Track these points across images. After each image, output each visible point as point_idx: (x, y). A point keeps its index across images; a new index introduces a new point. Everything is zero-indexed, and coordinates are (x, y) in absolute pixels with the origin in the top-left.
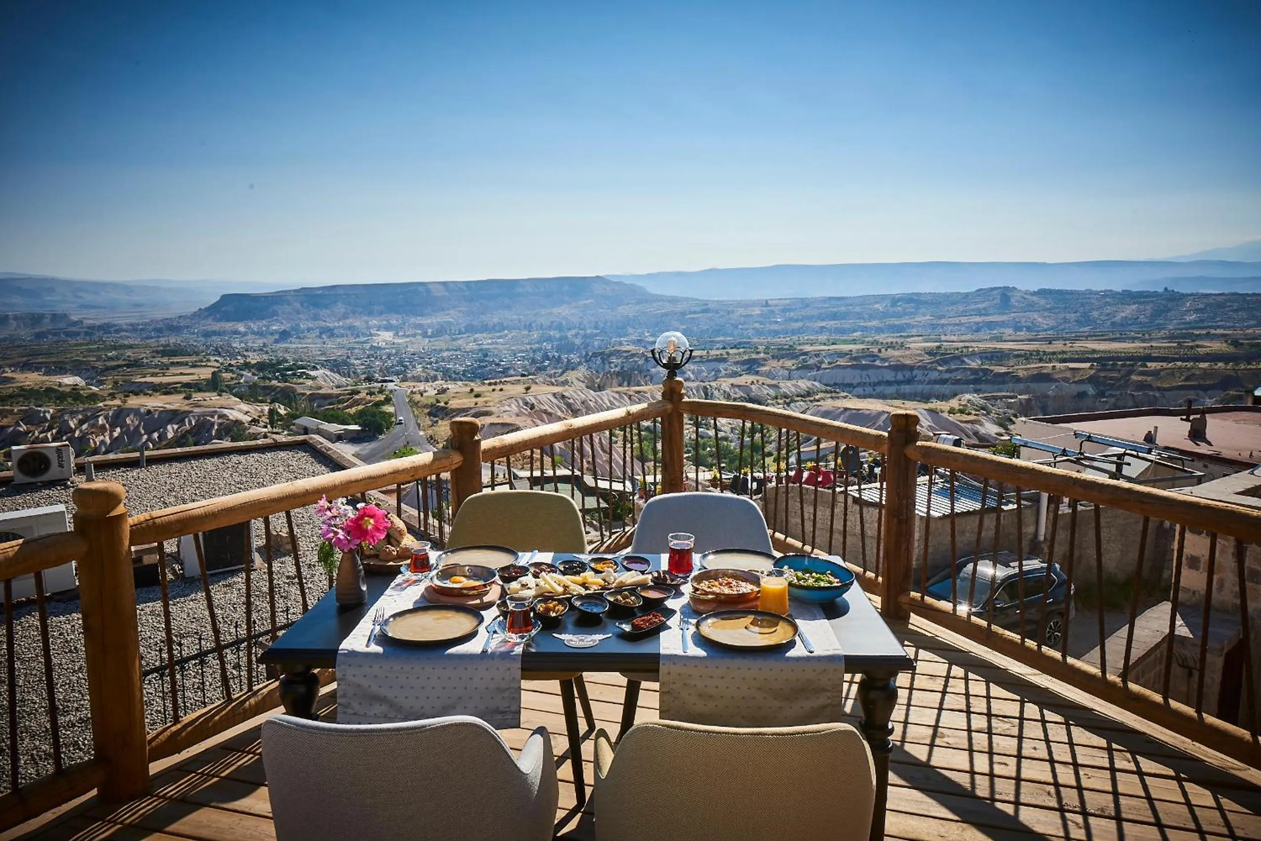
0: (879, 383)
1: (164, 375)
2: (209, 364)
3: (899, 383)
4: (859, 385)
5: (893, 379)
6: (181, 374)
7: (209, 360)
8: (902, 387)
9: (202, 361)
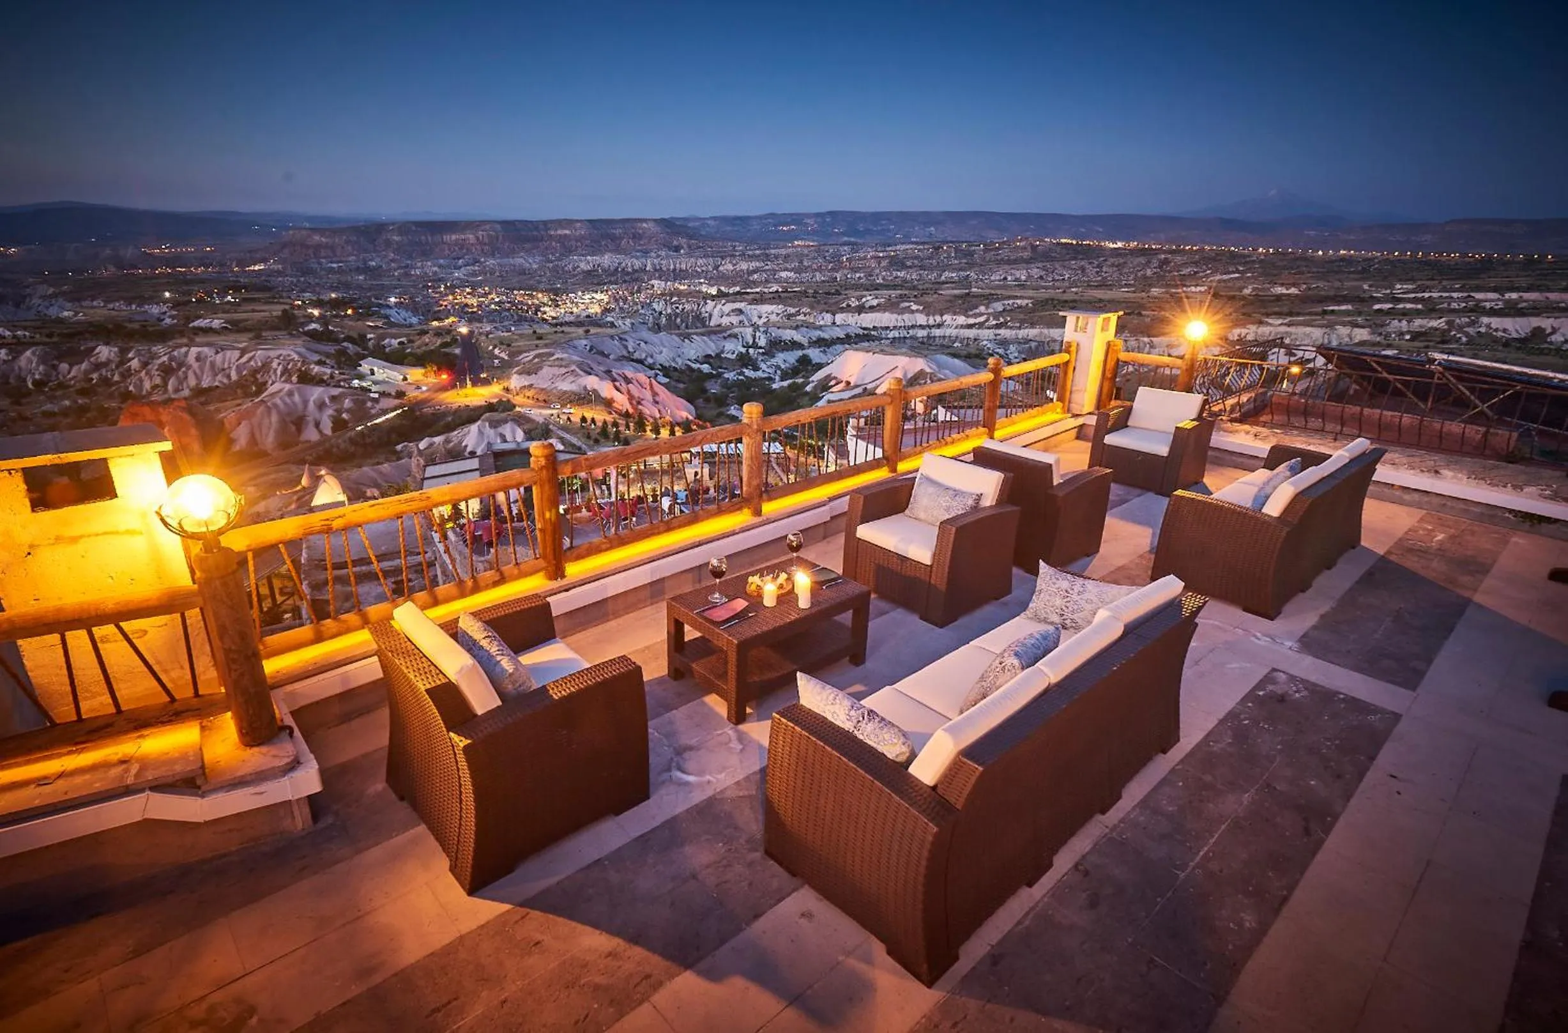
0: (913, 327)
1: (236, 312)
2: (281, 300)
3: (930, 327)
4: (895, 327)
5: (925, 323)
6: (253, 311)
7: (281, 297)
8: (933, 330)
9: (275, 298)
